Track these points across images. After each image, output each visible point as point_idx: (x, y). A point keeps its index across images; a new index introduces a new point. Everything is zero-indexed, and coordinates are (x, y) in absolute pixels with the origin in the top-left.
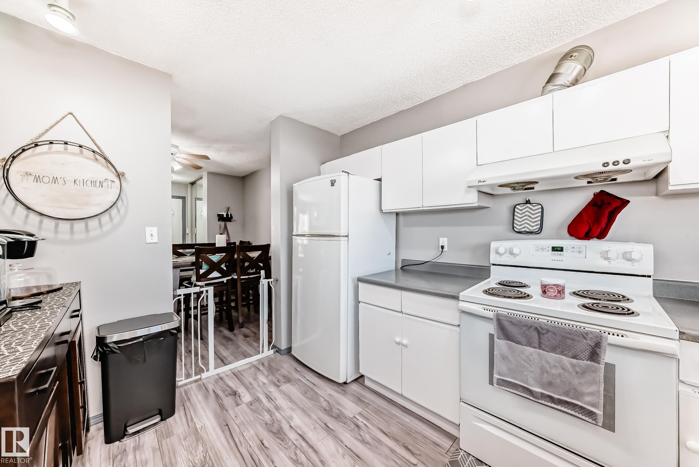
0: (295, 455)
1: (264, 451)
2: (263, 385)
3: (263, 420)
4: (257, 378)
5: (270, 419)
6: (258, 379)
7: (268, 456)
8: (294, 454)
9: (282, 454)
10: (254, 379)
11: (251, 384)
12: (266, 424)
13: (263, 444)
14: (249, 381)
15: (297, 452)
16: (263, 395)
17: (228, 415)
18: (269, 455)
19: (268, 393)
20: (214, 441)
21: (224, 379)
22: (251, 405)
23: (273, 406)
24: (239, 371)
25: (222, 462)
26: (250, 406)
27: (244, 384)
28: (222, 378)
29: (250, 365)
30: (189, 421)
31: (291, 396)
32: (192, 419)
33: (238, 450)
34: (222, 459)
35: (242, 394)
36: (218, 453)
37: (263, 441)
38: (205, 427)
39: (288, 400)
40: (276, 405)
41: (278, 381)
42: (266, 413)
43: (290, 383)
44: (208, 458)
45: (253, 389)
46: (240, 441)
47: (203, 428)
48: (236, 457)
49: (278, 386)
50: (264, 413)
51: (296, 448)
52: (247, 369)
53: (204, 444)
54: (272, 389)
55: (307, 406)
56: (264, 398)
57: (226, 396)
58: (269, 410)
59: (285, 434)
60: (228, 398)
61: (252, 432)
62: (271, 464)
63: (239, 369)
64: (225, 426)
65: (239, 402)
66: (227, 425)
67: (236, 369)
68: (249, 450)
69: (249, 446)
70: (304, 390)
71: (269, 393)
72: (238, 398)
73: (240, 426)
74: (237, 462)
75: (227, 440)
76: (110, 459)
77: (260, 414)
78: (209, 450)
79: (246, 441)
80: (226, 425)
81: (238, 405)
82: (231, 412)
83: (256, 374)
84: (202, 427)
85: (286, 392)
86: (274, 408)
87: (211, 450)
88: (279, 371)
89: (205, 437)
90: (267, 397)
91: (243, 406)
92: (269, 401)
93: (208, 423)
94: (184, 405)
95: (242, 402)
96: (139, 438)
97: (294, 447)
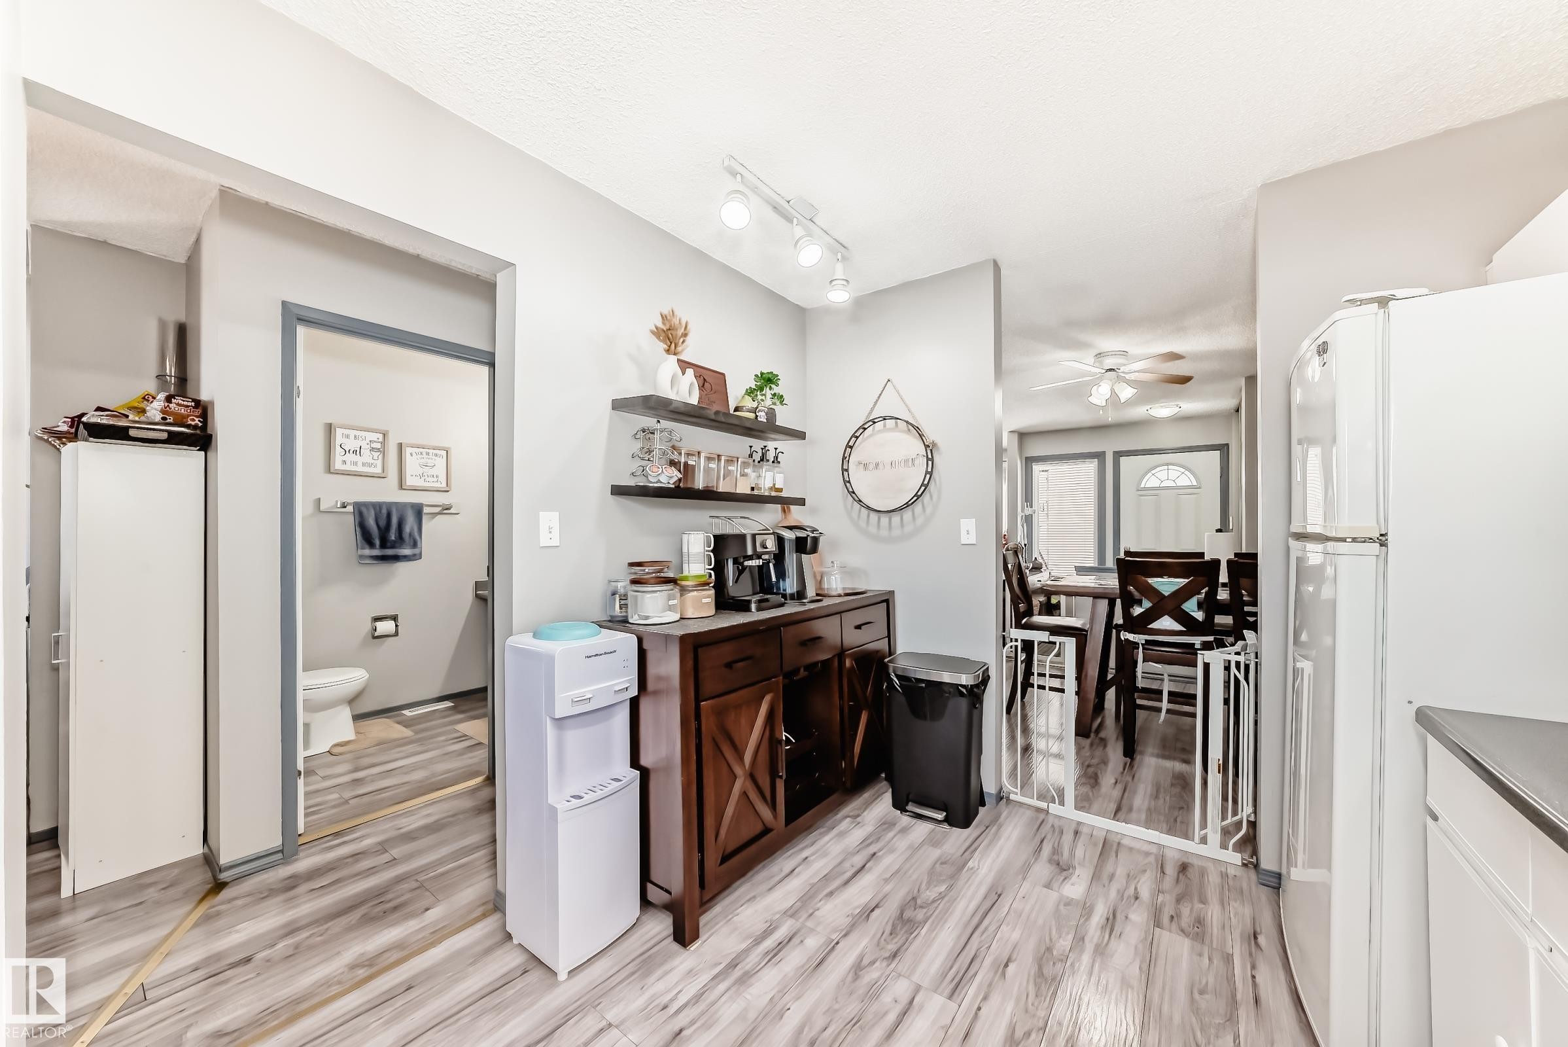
0: (1024, 1034)
1: (996, 973)
2: (1129, 897)
3: (1051, 940)
4: (1135, 878)
5: (1064, 951)
6: (1136, 881)
7: (990, 985)
8: (1026, 1029)
9: (1009, 1008)
10: (1128, 876)
11: (1112, 877)
12: (1049, 950)
13: (1006, 965)
14: (1115, 870)
15: (1033, 1036)
16: (1106, 910)
17: (1017, 886)
18: (992, 986)
19: (1120, 917)
20: (963, 896)
21: (1079, 838)
22: (1066, 904)
23: (1099, 938)
24: (1119, 844)
25: (940, 924)
26: (1062, 904)
27: (1098, 868)
28: (1077, 833)
29: (1154, 850)
30: (971, 848)
31: (1161, 962)
32: (976, 849)
33: (972, 935)
34: (945, 922)
35: (1074, 879)
36: (949, 912)
37: (1011, 962)
38: (974, 873)
39: (1141, 962)
40: (1107, 944)
41: (1172, 917)
42: (1070, 937)
43: (1195, 943)
44: (935, 905)
45: (1104, 886)
46: (986, 929)
47: (973, 871)
48: (959, 937)
49: (1158, 924)
50: (1068, 933)
51: (1041, 1029)
52: (1139, 851)
53: (950, 888)
54: (1138, 917)
55: (1166, 1008)
56: (1101, 917)
57: (1050, 861)
58: (1083, 939)
59: (1055, 994)
60: (1048, 865)
61: (1016, 935)
62: (981, 997)
63: (1125, 841)
64: (996, 893)
65: (1055, 885)
66: (999, 896)
67: (1119, 836)
68: (982, 949)
69: (987, 946)
70: (1207, 983)
71: (1124, 918)
72: (1062, 878)
73: (1012, 912)
74: (951, 945)
75: (977, 910)
76: (880, 821)
77: (1059, 930)
78: (946, 899)
79: (992, 936)
80: (999, 893)
81: (1048, 886)
82: (1026, 886)
83: (1145, 871)
84: (972, 868)
85: (1158, 946)
86: (1096, 945)
87: (948, 901)
88: (1204, 904)
89: (961, 883)
90: (1108, 919)
91: (1053, 896)
92: (1103, 928)
93: (983, 871)
94: (987, 827)
95: (1059, 888)
96: (915, 823)
97: (1041, 1024)
